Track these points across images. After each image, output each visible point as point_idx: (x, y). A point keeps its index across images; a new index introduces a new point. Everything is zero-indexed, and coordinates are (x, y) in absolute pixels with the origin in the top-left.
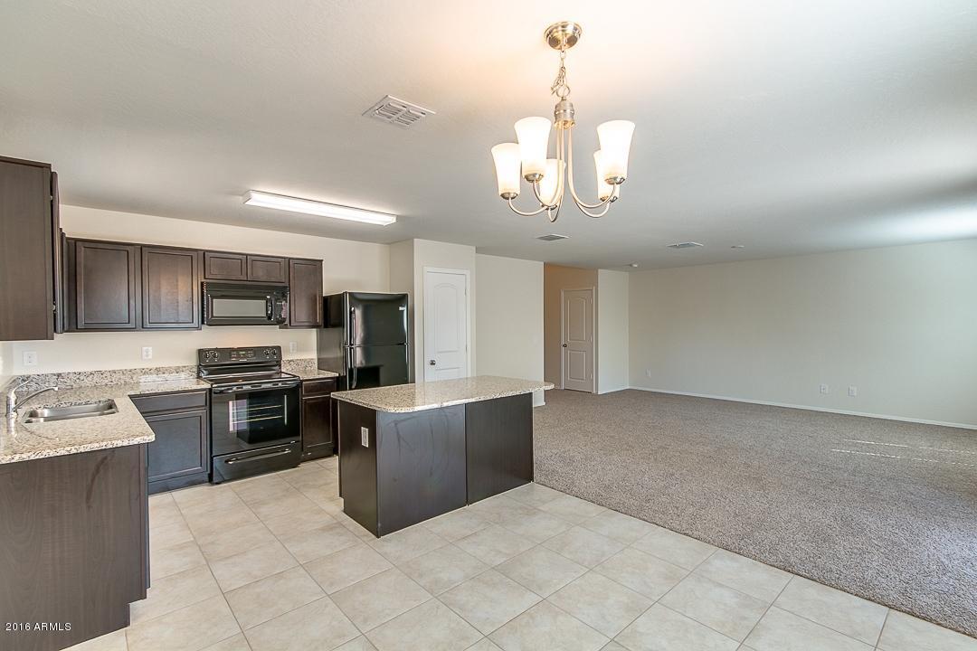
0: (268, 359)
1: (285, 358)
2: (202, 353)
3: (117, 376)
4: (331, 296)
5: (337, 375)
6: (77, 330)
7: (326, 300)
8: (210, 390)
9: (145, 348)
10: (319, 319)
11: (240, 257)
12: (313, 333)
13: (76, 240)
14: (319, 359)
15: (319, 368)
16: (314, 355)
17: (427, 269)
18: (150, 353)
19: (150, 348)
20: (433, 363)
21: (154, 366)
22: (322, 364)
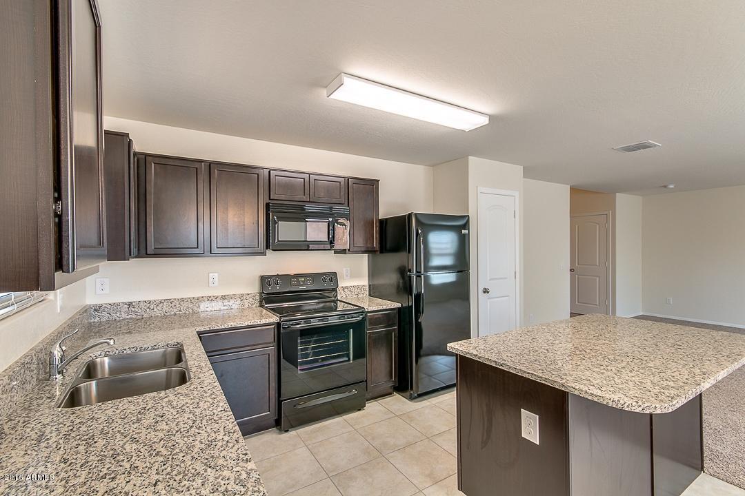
0: (325, 286)
1: (341, 284)
2: (264, 280)
3: (186, 304)
4: (386, 219)
5: (399, 305)
6: (147, 255)
7: (383, 223)
8: (278, 324)
9: (211, 275)
10: (375, 244)
11: (303, 176)
12: (365, 258)
13: (147, 155)
14: (370, 286)
15: (370, 295)
16: (364, 282)
17: (481, 189)
18: (216, 279)
19: (216, 274)
20: (486, 291)
21: (220, 293)
22: (374, 292)
